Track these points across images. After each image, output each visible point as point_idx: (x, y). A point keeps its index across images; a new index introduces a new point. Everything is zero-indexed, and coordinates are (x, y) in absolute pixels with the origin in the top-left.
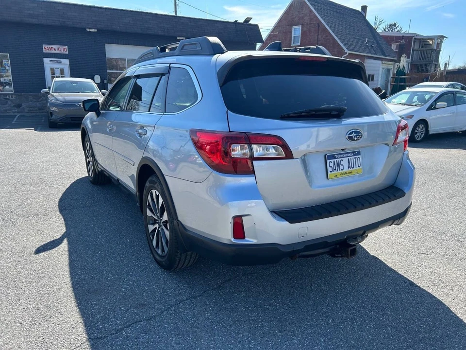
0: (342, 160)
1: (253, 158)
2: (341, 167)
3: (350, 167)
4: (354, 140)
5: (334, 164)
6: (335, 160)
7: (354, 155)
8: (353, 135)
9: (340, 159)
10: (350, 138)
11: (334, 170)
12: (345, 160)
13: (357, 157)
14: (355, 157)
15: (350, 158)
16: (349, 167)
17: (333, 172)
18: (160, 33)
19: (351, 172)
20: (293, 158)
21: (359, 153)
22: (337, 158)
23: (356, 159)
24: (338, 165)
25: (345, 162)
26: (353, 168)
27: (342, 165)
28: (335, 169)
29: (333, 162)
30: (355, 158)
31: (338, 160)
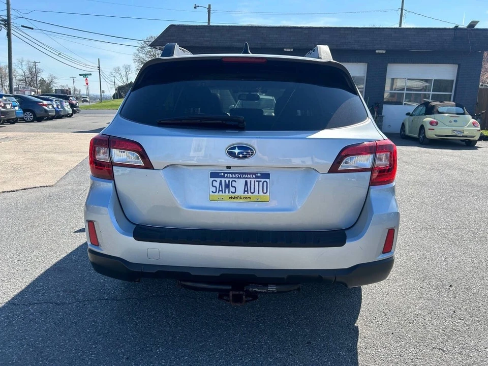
0: (234, 181)
1: (112, 164)
2: (232, 189)
3: (247, 191)
4: (239, 158)
5: (221, 184)
6: (223, 180)
7: (257, 177)
8: (237, 151)
9: (231, 180)
10: (231, 154)
11: (219, 191)
12: (241, 181)
13: (263, 180)
14: (259, 180)
15: (249, 180)
16: (245, 191)
17: (217, 193)
18: (357, 47)
19: (249, 198)
20: (154, 169)
21: (266, 176)
22: (227, 177)
23: (261, 183)
24: (227, 186)
25: (240, 184)
26: (252, 193)
27: (235, 187)
28: (222, 191)
29: (219, 181)
30: (259, 182)
31: (227, 180)
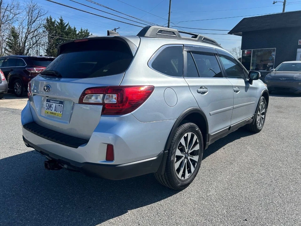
0: (52, 104)
2: (51, 109)
5: (49, 105)
6: (49, 103)
7: (59, 103)
9: (52, 103)
12: (54, 104)
13: (61, 105)
14: (60, 105)
15: (57, 105)
16: (55, 110)
17: (47, 110)
19: (55, 114)
21: (62, 103)
23: (60, 106)
24: (50, 107)
25: (54, 106)
26: (57, 112)
27: (52, 107)
28: (49, 109)
31: (51, 103)
